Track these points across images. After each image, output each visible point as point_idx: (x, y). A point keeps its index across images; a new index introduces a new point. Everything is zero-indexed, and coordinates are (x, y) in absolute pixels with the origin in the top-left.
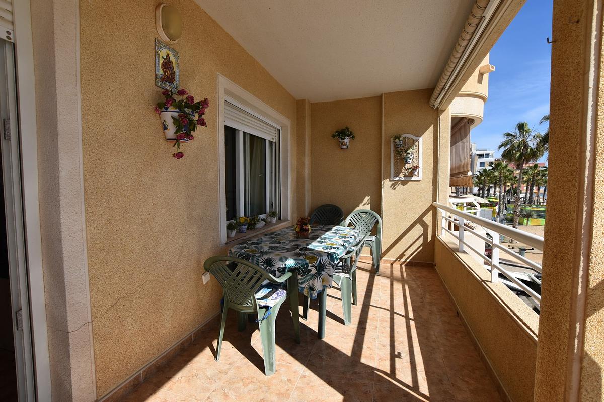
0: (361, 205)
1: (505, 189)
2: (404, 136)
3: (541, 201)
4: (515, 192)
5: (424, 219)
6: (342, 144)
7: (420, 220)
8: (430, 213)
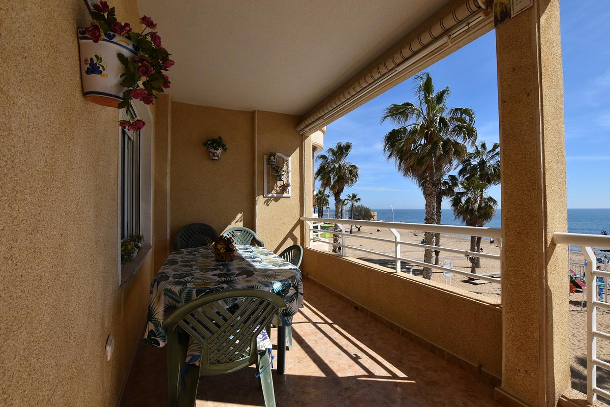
0: (233, 223)
2: (277, 154)
5: (294, 233)
6: (214, 155)
7: (290, 235)
8: (298, 228)
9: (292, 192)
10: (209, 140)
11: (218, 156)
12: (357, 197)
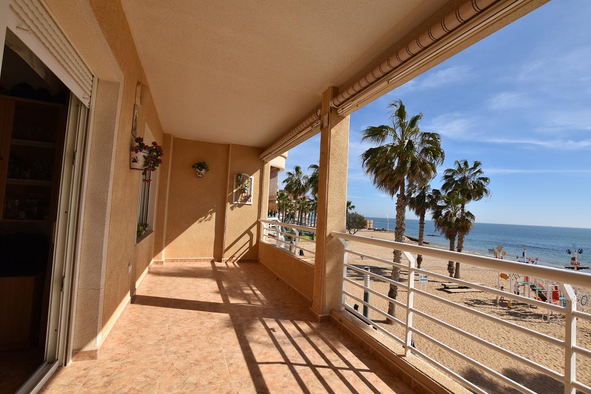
1: (286, 213)
2: (243, 174)
3: (307, 223)
4: (292, 216)
5: (251, 230)
6: (199, 174)
7: (248, 231)
8: (256, 226)
9: (253, 201)
10: (197, 164)
11: (202, 175)
12: (352, 205)
